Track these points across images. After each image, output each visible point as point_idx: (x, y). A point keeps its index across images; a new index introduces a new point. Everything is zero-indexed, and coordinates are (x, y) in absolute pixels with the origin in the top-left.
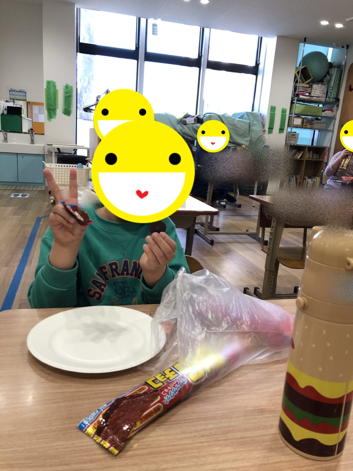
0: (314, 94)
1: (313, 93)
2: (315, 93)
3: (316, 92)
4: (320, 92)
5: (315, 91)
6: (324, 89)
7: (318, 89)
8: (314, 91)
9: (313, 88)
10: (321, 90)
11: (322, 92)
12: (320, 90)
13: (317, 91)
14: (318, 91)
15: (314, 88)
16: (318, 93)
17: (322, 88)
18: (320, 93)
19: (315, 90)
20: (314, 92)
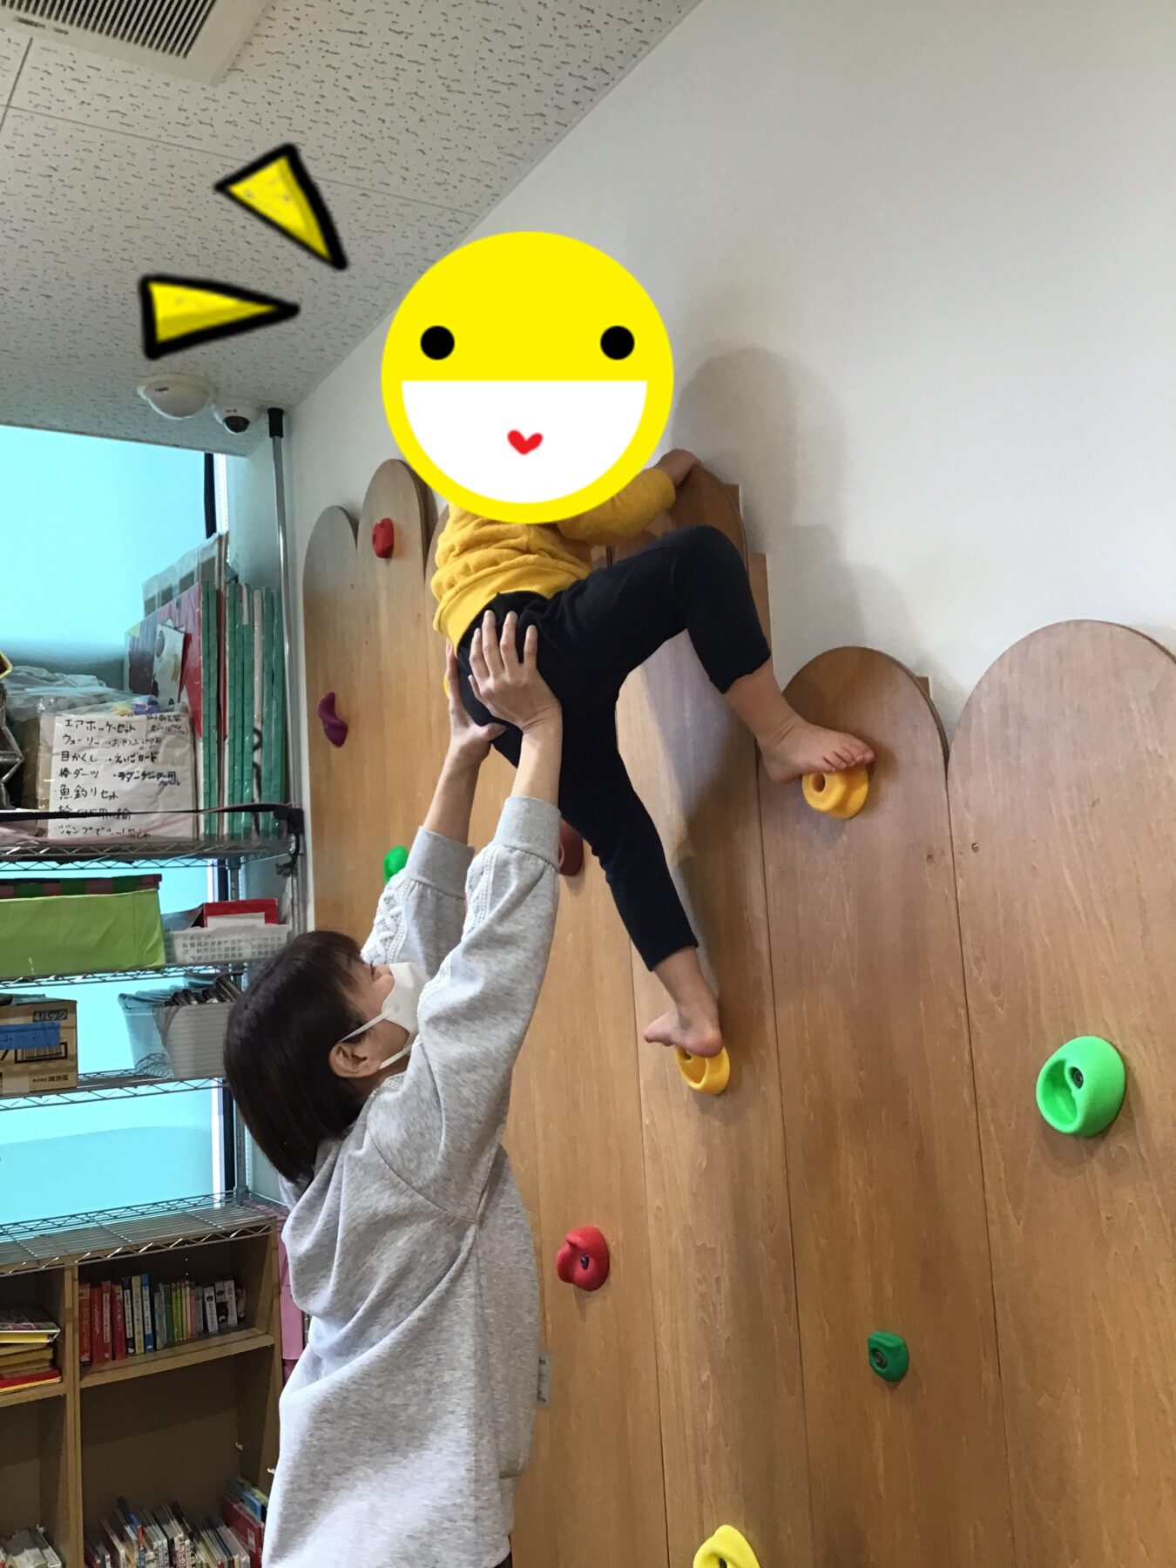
0: (64, 792)
1: (55, 781)
2: (72, 783)
3: (77, 773)
4: (125, 768)
5: (72, 765)
6: (159, 741)
7: (89, 747)
8: (57, 764)
9: (50, 749)
10: (124, 751)
11: (139, 768)
12: (114, 752)
13: (88, 768)
14: (100, 767)
15: (59, 746)
16: (106, 781)
17: (129, 736)
18: (122, 775)
19: (65, 755)
20: (65, 773)
